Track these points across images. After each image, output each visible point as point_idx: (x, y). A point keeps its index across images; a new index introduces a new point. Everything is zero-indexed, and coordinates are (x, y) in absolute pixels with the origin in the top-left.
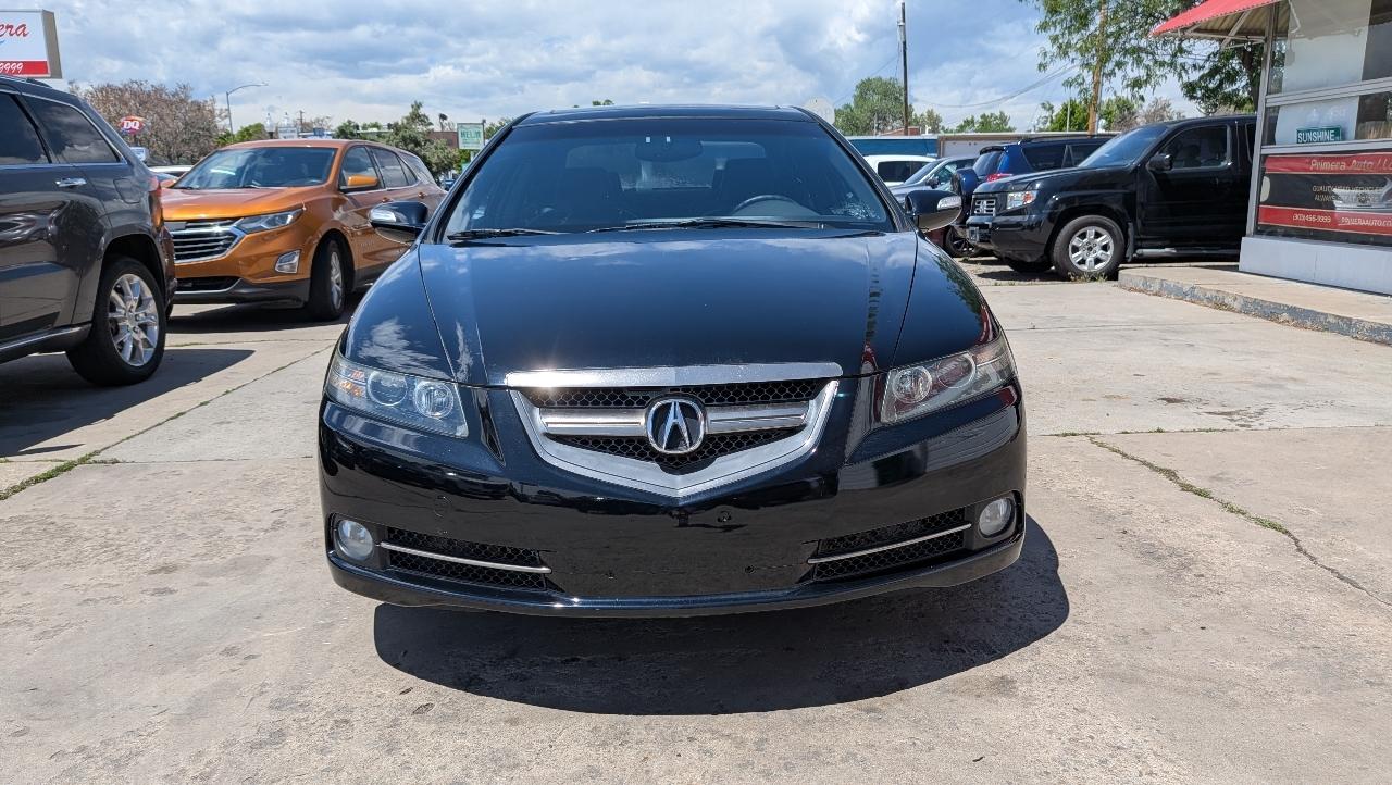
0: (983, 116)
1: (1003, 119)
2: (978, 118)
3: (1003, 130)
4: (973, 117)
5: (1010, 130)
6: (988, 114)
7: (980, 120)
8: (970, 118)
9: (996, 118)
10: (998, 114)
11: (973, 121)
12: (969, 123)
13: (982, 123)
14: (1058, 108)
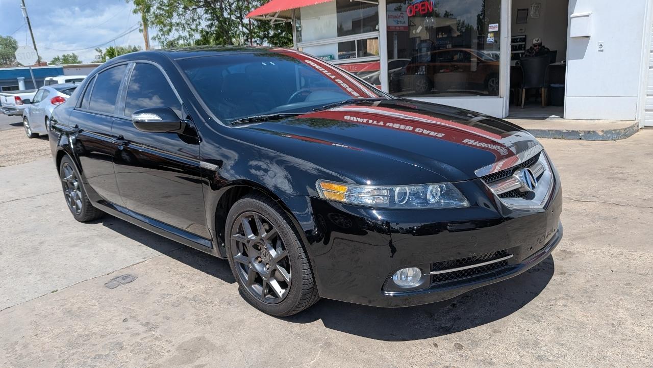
0: (64, 56)
1: (75, 57)
2: (61, 57)
3: (75, 63)
4: (58, 57)
5: (79, 62)
6: (66, 55)
7: (62, 58)
8: (57, 57)
9: (71, 57)
10: (71, 55)
11: (58, 59)
12: (56, 60)
13: (64, 60)
14: (104, 51)
